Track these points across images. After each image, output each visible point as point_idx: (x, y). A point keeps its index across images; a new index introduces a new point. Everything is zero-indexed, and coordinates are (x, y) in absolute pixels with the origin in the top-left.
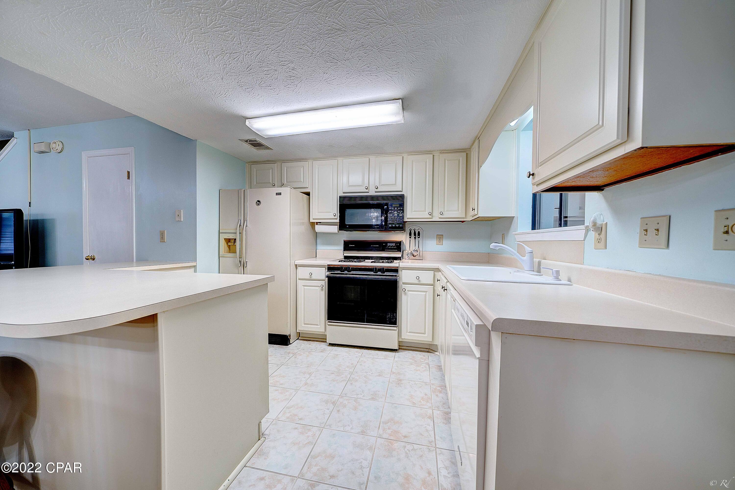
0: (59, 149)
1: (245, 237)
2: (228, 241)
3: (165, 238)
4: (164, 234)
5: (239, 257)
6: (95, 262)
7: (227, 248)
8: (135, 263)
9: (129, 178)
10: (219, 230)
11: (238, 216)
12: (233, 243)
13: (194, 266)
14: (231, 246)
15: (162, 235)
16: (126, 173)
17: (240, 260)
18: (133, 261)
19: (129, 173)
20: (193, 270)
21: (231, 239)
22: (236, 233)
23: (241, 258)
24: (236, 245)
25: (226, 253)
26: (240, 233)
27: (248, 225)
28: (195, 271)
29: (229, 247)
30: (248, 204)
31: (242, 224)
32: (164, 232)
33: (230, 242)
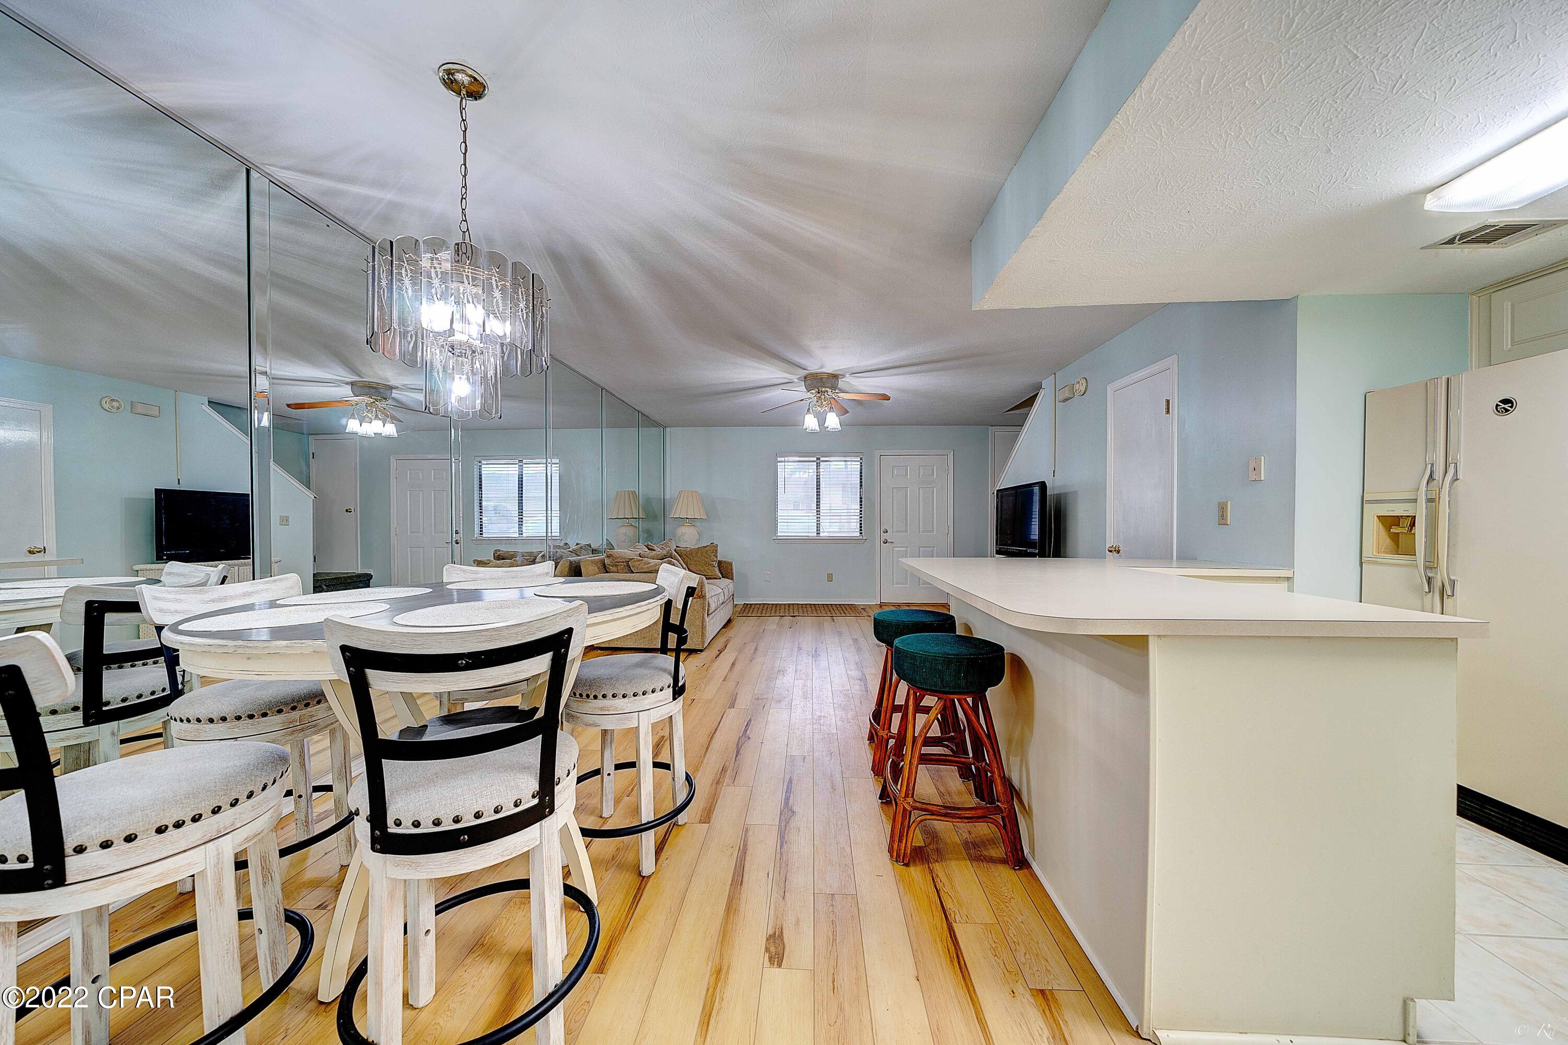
0: (1083, 389)
1: (1447, 511)
2: (1390, 522)
3: (1227, 517)
4: (1227, 508)
5: (1426, 568)
6: (1120, 556)
7: (1388, 541)
8: (1175, 563)
9: (1168, 412)
10: (1362, 494)
11: (1424, 452)
12: (1407, 529)
13: (1288, 578)
14: (1400, 534)
15: (1222, 509)
16: (1164, 403)
17: (1430, 575)
18: (1172, 558)
19: (1168, 401)
20: (1285, 585)
21: (1402, 516)
22: (1415, 501)
23: (1434, 570)
24: (1414, 534)
25: (1385, 552)
26: (1430, 500)
27: (1460, 476)
28: (1291, 589)
29: (1395, 538)
30: (1462, 413)
31: (1438, 475)
32: (1226, 504)
33: (1399, 525)
